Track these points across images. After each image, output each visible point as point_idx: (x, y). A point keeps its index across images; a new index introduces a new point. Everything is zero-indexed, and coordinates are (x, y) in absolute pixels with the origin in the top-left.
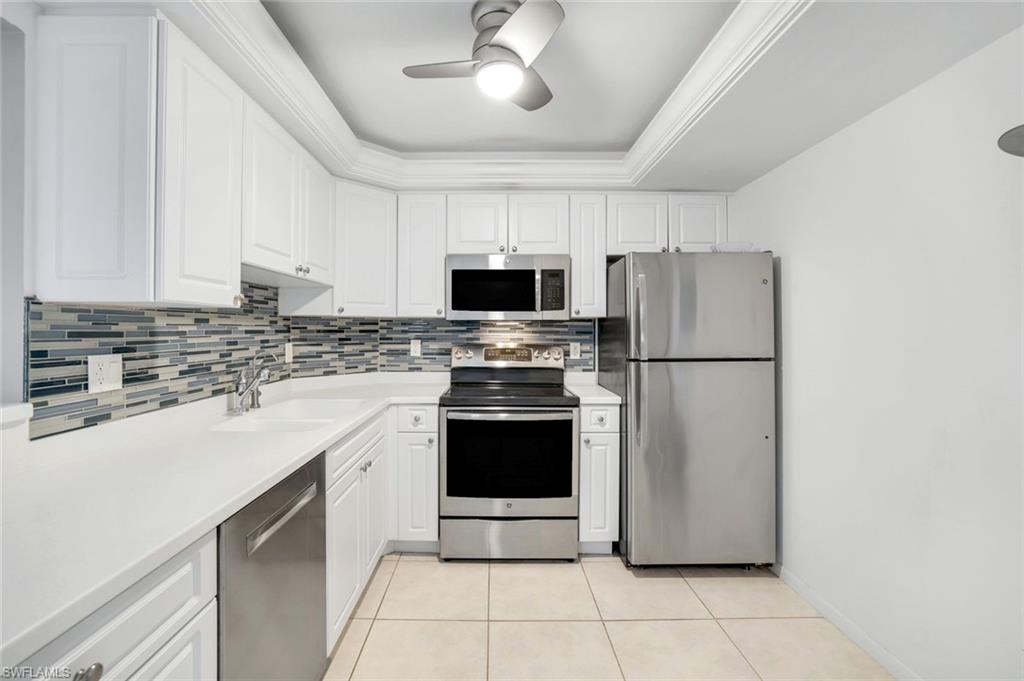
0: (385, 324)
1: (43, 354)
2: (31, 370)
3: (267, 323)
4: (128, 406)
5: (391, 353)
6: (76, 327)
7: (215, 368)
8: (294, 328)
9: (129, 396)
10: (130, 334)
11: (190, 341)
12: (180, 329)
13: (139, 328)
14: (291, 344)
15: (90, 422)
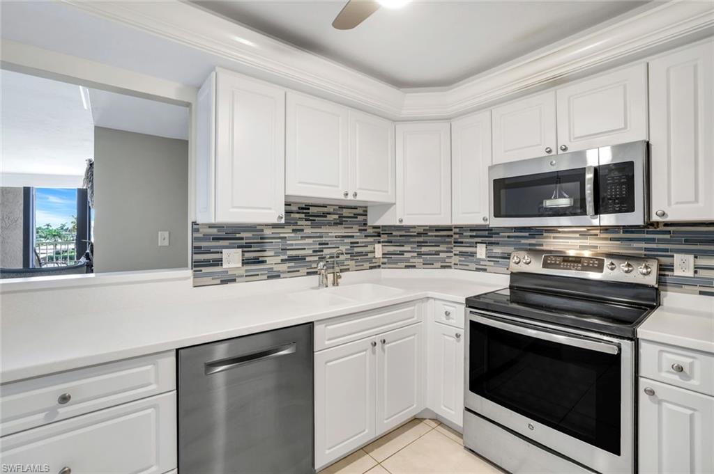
0: (457, 230)
1: (200, 247)
2: (194, 255)
3: (357, 231)
4: (246, 276)
5: (462, 254)
6: (216, 235)
7: (308, 259)
8: (383, 234)
9: (247, 271)
10: (247, 238)
11: (288, 242)
12: (282, 235)
13: (253, 235)
14: (380, 245)
15: (224, 282)
